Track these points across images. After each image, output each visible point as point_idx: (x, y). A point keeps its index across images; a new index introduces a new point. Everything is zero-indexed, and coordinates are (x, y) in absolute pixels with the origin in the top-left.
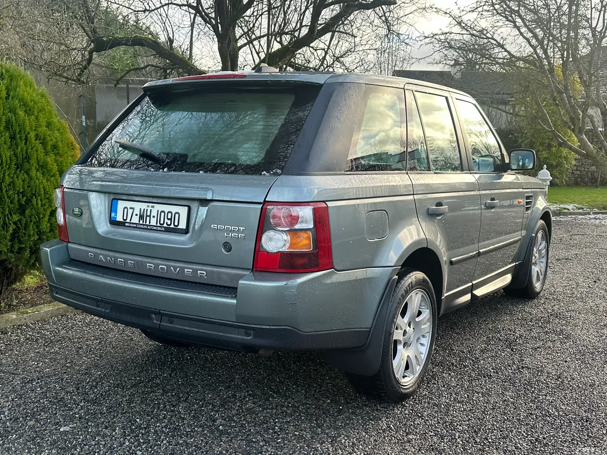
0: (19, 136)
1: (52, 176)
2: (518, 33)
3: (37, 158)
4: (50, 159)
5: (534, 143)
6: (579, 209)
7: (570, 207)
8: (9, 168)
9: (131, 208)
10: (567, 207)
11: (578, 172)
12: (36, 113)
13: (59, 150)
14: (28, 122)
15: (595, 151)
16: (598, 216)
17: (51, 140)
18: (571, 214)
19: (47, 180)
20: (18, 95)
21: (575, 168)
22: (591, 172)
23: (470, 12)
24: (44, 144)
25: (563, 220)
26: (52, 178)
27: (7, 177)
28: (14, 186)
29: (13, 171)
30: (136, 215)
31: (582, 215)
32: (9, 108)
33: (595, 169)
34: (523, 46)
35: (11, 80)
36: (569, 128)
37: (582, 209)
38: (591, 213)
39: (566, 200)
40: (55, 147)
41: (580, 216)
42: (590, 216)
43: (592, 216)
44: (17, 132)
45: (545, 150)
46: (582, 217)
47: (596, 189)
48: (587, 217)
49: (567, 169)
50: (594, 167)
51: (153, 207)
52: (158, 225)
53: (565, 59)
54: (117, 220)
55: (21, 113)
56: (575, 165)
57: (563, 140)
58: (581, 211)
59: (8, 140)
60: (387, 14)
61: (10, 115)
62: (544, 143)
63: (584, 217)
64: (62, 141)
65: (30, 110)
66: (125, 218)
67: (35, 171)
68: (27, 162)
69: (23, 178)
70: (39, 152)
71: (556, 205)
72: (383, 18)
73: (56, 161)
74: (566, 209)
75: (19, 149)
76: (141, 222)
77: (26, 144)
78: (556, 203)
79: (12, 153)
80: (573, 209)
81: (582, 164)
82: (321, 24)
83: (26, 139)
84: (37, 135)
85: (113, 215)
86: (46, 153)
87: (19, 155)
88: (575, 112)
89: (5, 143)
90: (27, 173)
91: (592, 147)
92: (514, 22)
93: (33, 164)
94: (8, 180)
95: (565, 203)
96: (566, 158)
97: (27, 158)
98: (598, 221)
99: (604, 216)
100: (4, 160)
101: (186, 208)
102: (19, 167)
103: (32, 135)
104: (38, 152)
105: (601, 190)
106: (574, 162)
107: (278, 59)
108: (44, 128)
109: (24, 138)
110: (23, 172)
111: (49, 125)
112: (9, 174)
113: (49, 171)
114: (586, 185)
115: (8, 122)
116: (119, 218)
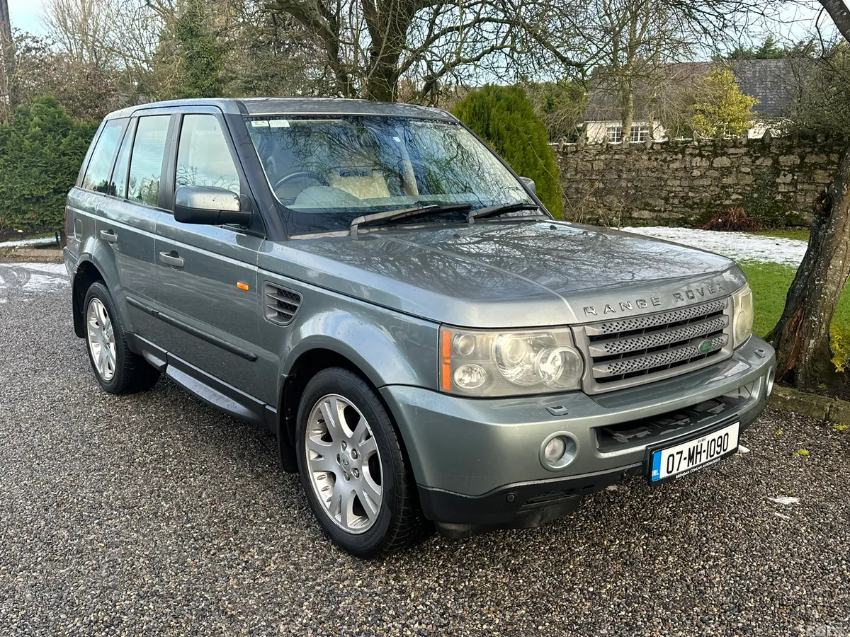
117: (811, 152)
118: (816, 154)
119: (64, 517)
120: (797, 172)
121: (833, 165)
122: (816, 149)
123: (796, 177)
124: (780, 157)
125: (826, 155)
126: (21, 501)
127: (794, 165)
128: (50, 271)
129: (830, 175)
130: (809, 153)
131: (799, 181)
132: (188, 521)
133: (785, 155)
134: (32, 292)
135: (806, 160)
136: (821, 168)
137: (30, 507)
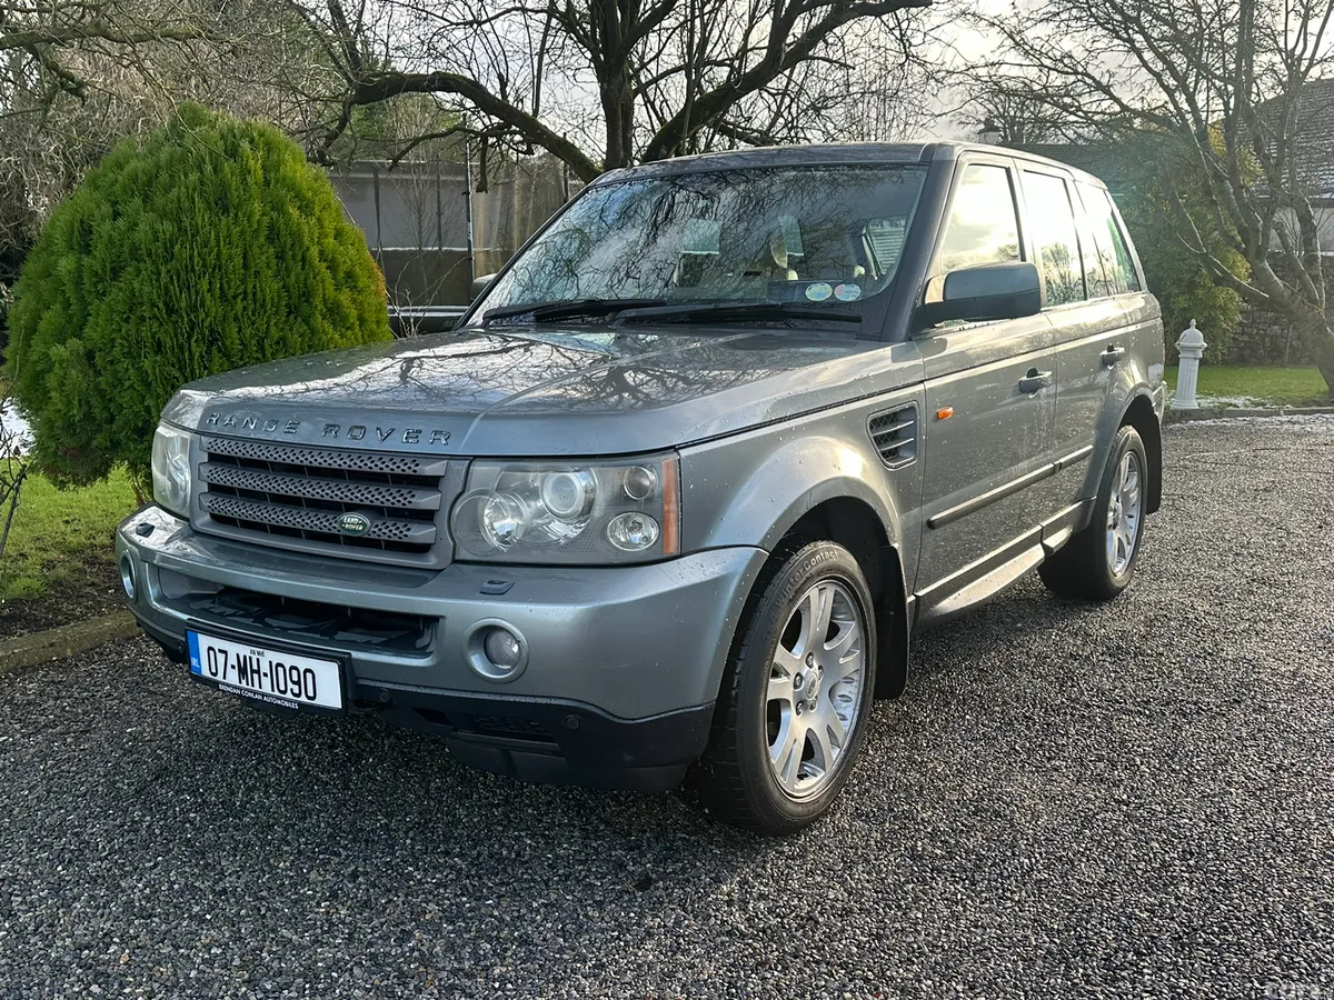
0: (290, 253)
1: (348, 329)
2: (1138, 62)
3: (324, 295)
4: (345, 297)
5: (1161, 279)
6: (1257, 405)
7: (1240, 401)
8: (276, 313)
10: (1233, 401)
11: (1246, 338)
12: (318, 213)
13: (356, 282)
14: (308, 227)
15: (1287, 294)
16: (1295, 418)
17: (345, 262)
18: (1243, 414)
19: (342, 336)
20: (284, 179)
21: (1239, 330)
22: (1271, 337)
23: (1041, 21)
24: (332, 267)
25: (1229, 425)
26: (349, 333)
27: (273, 329)
28: (285, 345)
29: (283, 319)
31: (1265, 417)
32: (271, 202)
33: (1279, 332)
34: (1148, 87)
35: (269, 151)
36: (1238, 247)
37: (1263, 405)
38: (1282, 412)
39: (1230, 389)
40: (349, 275)
41: (1260, 419)
42: (1279, 418)
43: (1284, 418)
44: (288, 246)
45: (1184, 294)
46: (1264, 419)
47: (1282, 369)
48: (1275, 418)
49: (1225, 331)
50: (1276, 327)
53: (1231, 112)
55: (294, 212)
56: (1240, 324)
57: (1223, 272)
58: (1261, 408)
59: (274, 261)
60: (904, 25)
61: (274, 214)
62: (1181, 280)
63: (1267, 419)
64: (360, 264)
65: (306, 207)
67: (320, 318)
68: (306, 301)
69: (301, 330)
70: (327, 283)
71: (1211, 399)
72: (897, 33)
73: (354, 301)
74: (1231, 405)
75: (293, 278)
77: (303, 269)
78: (1211, 395)
79: (281, 284)
80: (1246, 406)
81: (1254, 322)
82: (789, 45)
83: (304, 259)
84: (322, 253)
86: (338, 288)
87: (292, 289)
88: (1249, 218)
89: (268, 267)
90: (306, 321)
91: (1281, 285)
92: (1131, 41)
93: (316, 306)
94: (275, 333)
95: (1228, 394)
96: (1224, 310)
97: (307, 295)
98: (1297, 427)
99: (1307, 417)
100: (268, 298)
102: (292, 310)
103: (314, 251)
104: (326, 285)
105: (1294, 371)
106: (1239, 318)
107: (707, 113)
108: (331, 240)
109: (300, 258)
110: (299, 319)
111: (339, 235)
112: (275, 323)
113: (344, 318)
114: (1260, 362)
115: (272, 227)
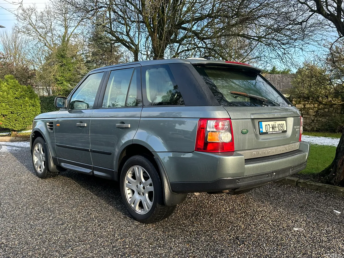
9: (268, 125)
30: (271, 128)
51: (276, 123)
52: (279, 130)
54: (263, 132)
66: (267, 130)
76: (273, 130)
85: (261, 130)
101: (285, 121)
116: (264, 131)
117: (308, 103)
118: (309, 104)
119: (53, 246)
120: (303, 111)
121: (316, 108)
122: (309, 102)
123: (302, 113)
124: (296, 105)
125: (313, 105)
126: (30, 239)
127: (301, 108)
128: (10, 145)
129: (315, 112)
130: (306, 104)
131: (304, 114)
132: (114, 247)
133: (298, 104)
134: (5, 153)
135: (306, 106)
136: (311, 109)
137: (36, 242)
